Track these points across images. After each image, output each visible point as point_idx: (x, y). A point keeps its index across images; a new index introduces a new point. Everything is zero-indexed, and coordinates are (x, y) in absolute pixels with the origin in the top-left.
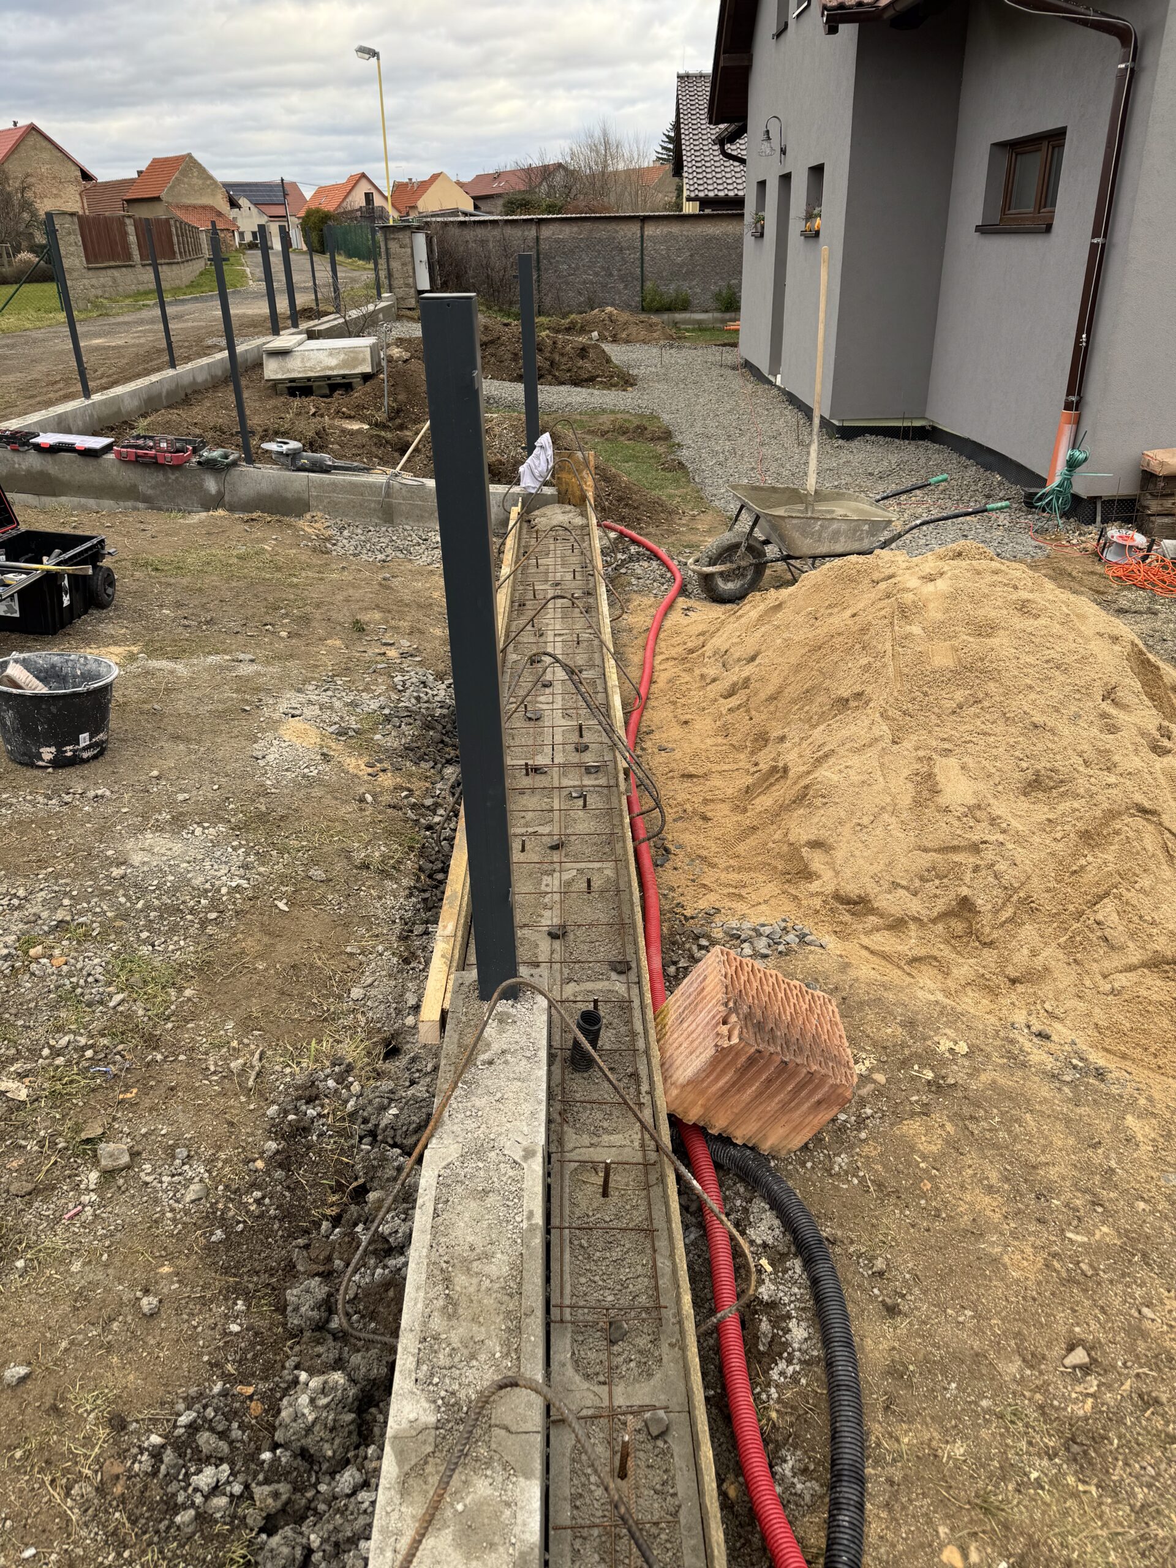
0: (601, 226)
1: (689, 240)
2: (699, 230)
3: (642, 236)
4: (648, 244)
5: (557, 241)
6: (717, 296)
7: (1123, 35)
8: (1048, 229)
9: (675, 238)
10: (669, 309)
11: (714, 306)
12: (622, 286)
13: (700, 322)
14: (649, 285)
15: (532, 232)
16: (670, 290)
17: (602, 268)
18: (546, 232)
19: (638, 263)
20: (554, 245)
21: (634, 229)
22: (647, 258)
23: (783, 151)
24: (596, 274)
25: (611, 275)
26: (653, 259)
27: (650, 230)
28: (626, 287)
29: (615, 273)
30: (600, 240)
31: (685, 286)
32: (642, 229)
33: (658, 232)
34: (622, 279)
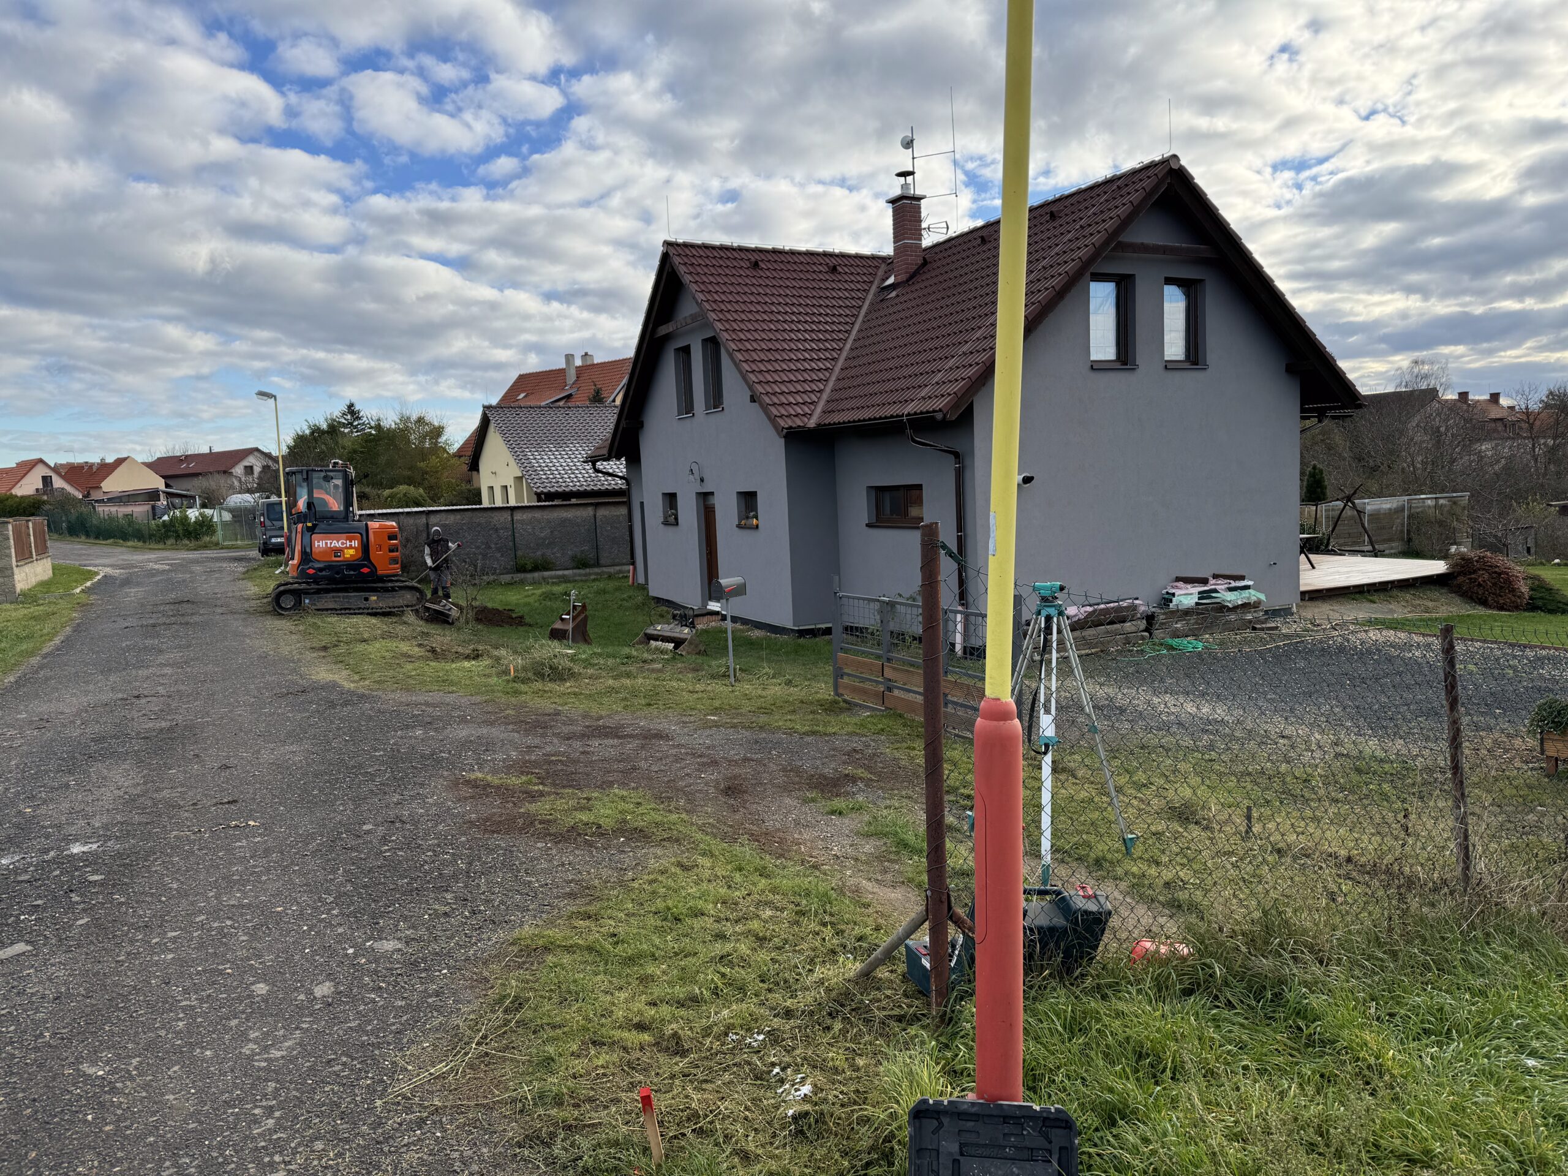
0: (479, 514)
1: (549, 522)
2: (556, 514)
3: (512, 520)
4: (518, 526)
6: (574, 558)
9: (538, 520)
10: (538, 569)
11: (572, 565)
13: (563, 576)
14: (519, 553)
15: (423, 520)
16: (537, 556)
17: (482, 543)
18: (433, 519)
19: (510, 538)
21: (507, 515)
22: (517, 535)
23: (702, 480)
24: (478, 547)
25: (490, 547)
26: (522, 535)
27: (518, 516)
28: (502, 556)
29: (493, 546)
30: (479, 524)
31: (548, 552)
32: (512, 515)
33: (525, 517)
34: (498, 550)
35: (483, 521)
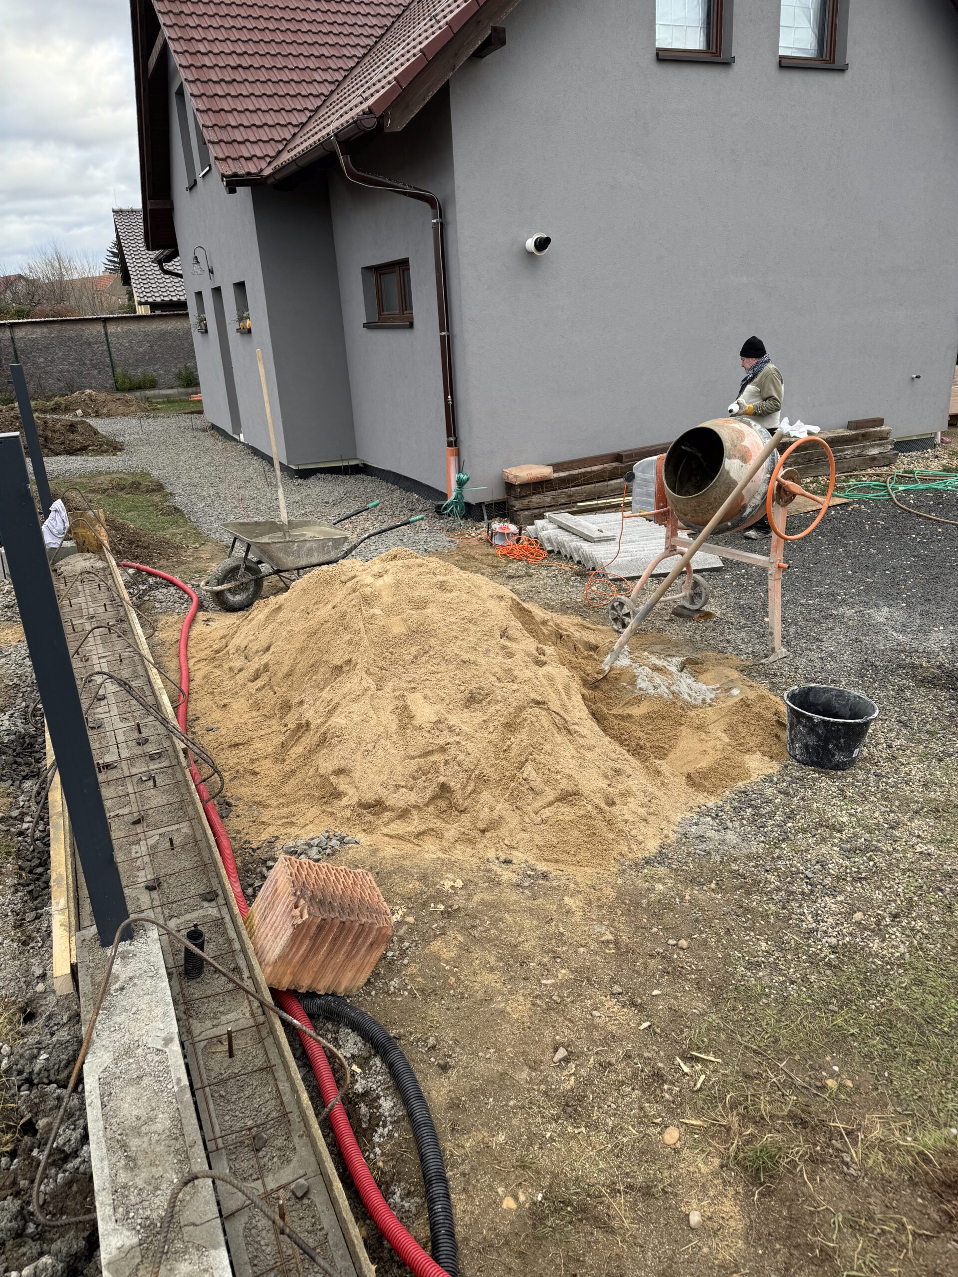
0: (69, 327)
1: (146, 335)
2: (154, 326)
3: (106, 333)
4: (112, 339)
5: (31, 340)
6: (179, 376)
7: (431, 201)
8: (411, 326)
9: (135, 334)
10: (140, 388)
11: (177, 383)
12: (95, 372)
13: (167, 396)
14: (119, 370)
15: (6, 334)
16: (138, 373)
17: (76, 359)
18: (19, 333)
19: (106, 354)
20: (28, 343)
21: (99, 328)
22: (113, 350)
23: (211, 271)
24: (72, 364)
25: (84, 364)
26: (119, 350)
27: (112, 328)
28: (99, 373)
29: (88, 362)
30: (70, 338)
31: (150, 369)
32: (105, 328)
33: (119, 329)
34: (94, 366)
35: (72, 333)
